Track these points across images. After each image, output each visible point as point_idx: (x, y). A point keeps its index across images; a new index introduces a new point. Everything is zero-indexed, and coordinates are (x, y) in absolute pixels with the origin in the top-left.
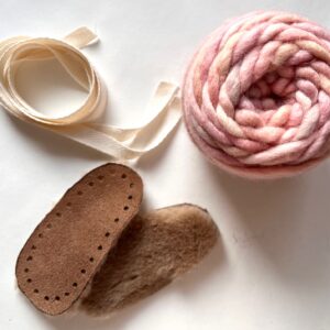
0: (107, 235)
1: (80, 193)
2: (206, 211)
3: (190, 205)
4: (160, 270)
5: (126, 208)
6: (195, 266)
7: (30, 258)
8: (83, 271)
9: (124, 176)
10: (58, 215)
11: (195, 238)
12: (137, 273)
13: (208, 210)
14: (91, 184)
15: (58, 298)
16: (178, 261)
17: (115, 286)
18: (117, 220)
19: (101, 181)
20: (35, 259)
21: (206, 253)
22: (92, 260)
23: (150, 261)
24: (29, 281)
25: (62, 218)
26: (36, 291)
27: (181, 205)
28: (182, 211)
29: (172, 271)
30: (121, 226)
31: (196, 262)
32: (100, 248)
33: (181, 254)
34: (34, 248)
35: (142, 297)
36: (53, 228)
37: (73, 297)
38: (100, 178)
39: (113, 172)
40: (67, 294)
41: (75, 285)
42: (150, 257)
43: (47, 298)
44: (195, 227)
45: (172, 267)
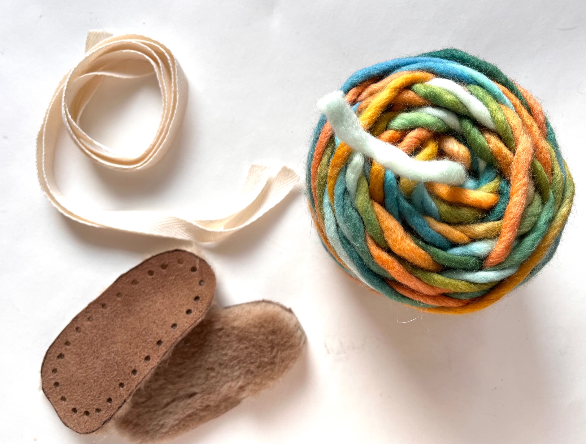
0: (159, 343)
1: (134, 282)
2: (290, 311)
3: (269, 302)
4: (226, 387)
5: (189, 312)
6: (271, 383)
7: (61, 356)
8: (121, 385)
9: (194, 269)
10: (103, 306)
11: (272, 348)
12: (195, 390)
13: (294, 310)
14: (151, 273)
15: (87, 413)
16: (250, 376)
17: (168, 404)
18: (174, 325)
19: (164, 271)
20: (67, 357)
21: (286, 367)
22: (134, 372)
23: (213, 374)
24: (57, 384)
25: (107, 311)
26: (63, 399)
27: (258, 303)
28: (258, 310)
29: (242, 388)
30: (177, 334)
31: (273, 379)
32: (147, 358)
33: (252, 368)
34: (67, 343)
35: (202, 420)
36: (95, 322)
37: (104, 415)
38: (164, 267)
39: (180, 262)
40: (98, 410)
41: (109, 400)
42: (212, 369)
43: (74, 410)
44: (273, 332)
45: (241, 383)
